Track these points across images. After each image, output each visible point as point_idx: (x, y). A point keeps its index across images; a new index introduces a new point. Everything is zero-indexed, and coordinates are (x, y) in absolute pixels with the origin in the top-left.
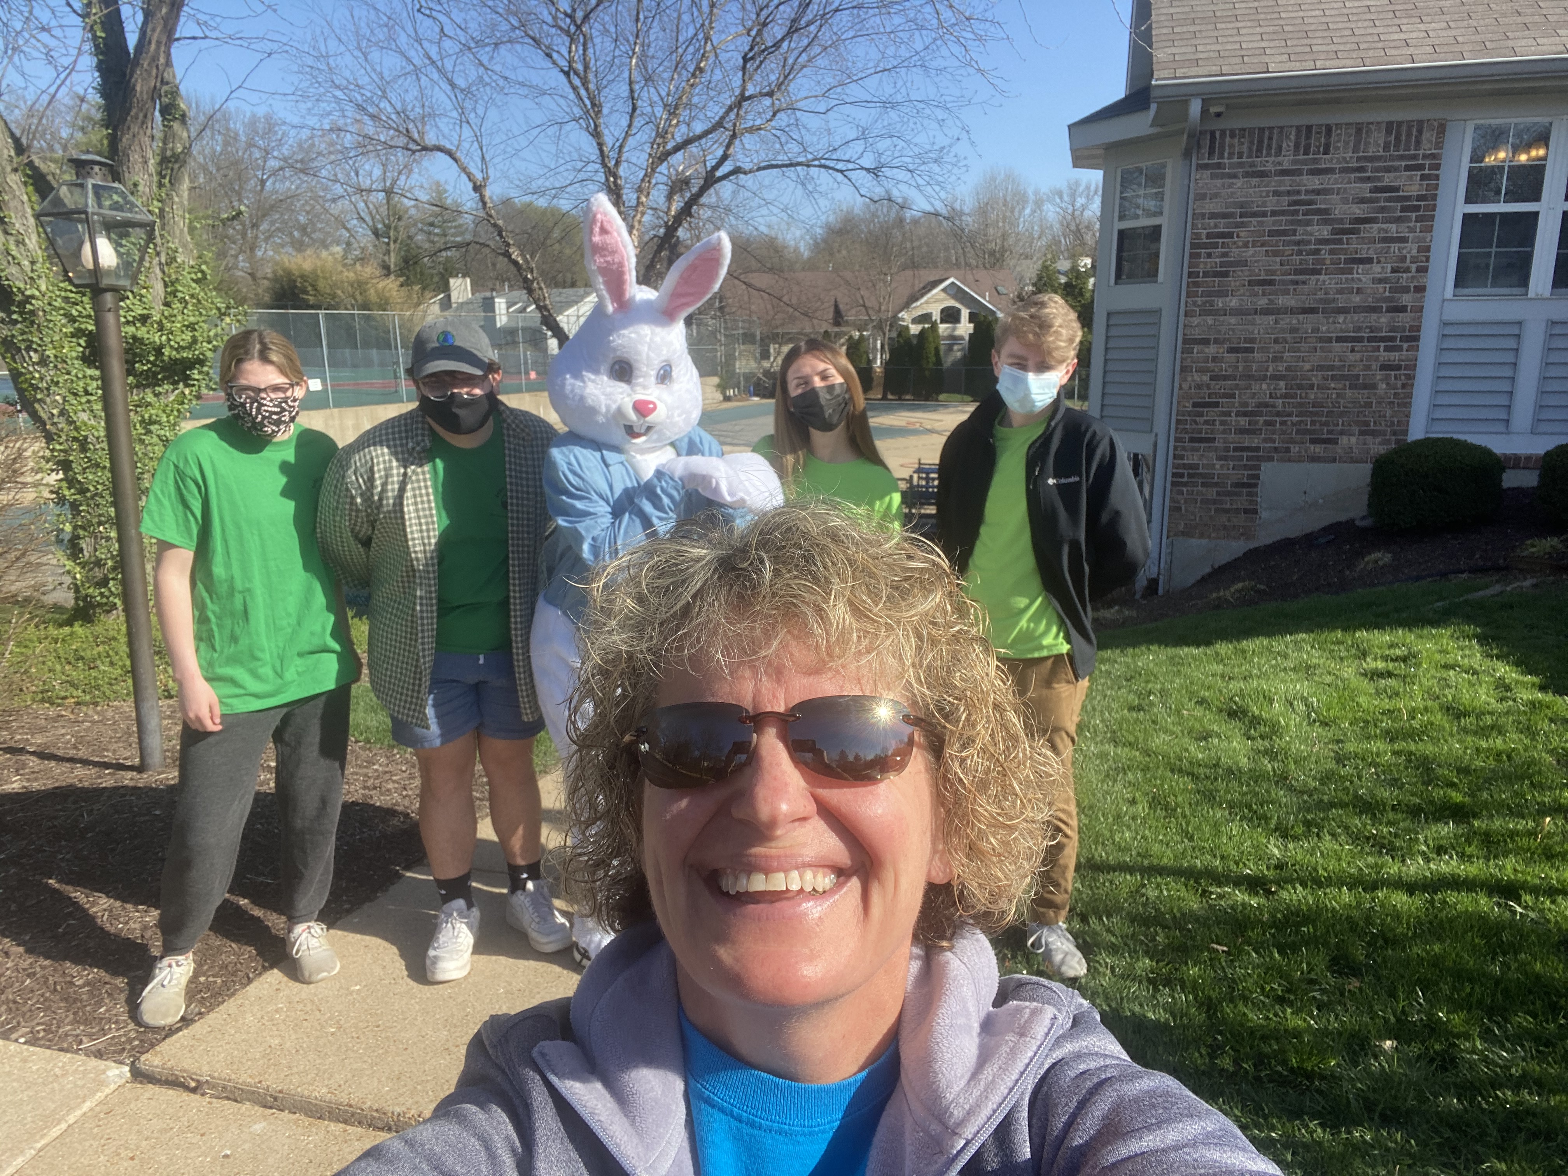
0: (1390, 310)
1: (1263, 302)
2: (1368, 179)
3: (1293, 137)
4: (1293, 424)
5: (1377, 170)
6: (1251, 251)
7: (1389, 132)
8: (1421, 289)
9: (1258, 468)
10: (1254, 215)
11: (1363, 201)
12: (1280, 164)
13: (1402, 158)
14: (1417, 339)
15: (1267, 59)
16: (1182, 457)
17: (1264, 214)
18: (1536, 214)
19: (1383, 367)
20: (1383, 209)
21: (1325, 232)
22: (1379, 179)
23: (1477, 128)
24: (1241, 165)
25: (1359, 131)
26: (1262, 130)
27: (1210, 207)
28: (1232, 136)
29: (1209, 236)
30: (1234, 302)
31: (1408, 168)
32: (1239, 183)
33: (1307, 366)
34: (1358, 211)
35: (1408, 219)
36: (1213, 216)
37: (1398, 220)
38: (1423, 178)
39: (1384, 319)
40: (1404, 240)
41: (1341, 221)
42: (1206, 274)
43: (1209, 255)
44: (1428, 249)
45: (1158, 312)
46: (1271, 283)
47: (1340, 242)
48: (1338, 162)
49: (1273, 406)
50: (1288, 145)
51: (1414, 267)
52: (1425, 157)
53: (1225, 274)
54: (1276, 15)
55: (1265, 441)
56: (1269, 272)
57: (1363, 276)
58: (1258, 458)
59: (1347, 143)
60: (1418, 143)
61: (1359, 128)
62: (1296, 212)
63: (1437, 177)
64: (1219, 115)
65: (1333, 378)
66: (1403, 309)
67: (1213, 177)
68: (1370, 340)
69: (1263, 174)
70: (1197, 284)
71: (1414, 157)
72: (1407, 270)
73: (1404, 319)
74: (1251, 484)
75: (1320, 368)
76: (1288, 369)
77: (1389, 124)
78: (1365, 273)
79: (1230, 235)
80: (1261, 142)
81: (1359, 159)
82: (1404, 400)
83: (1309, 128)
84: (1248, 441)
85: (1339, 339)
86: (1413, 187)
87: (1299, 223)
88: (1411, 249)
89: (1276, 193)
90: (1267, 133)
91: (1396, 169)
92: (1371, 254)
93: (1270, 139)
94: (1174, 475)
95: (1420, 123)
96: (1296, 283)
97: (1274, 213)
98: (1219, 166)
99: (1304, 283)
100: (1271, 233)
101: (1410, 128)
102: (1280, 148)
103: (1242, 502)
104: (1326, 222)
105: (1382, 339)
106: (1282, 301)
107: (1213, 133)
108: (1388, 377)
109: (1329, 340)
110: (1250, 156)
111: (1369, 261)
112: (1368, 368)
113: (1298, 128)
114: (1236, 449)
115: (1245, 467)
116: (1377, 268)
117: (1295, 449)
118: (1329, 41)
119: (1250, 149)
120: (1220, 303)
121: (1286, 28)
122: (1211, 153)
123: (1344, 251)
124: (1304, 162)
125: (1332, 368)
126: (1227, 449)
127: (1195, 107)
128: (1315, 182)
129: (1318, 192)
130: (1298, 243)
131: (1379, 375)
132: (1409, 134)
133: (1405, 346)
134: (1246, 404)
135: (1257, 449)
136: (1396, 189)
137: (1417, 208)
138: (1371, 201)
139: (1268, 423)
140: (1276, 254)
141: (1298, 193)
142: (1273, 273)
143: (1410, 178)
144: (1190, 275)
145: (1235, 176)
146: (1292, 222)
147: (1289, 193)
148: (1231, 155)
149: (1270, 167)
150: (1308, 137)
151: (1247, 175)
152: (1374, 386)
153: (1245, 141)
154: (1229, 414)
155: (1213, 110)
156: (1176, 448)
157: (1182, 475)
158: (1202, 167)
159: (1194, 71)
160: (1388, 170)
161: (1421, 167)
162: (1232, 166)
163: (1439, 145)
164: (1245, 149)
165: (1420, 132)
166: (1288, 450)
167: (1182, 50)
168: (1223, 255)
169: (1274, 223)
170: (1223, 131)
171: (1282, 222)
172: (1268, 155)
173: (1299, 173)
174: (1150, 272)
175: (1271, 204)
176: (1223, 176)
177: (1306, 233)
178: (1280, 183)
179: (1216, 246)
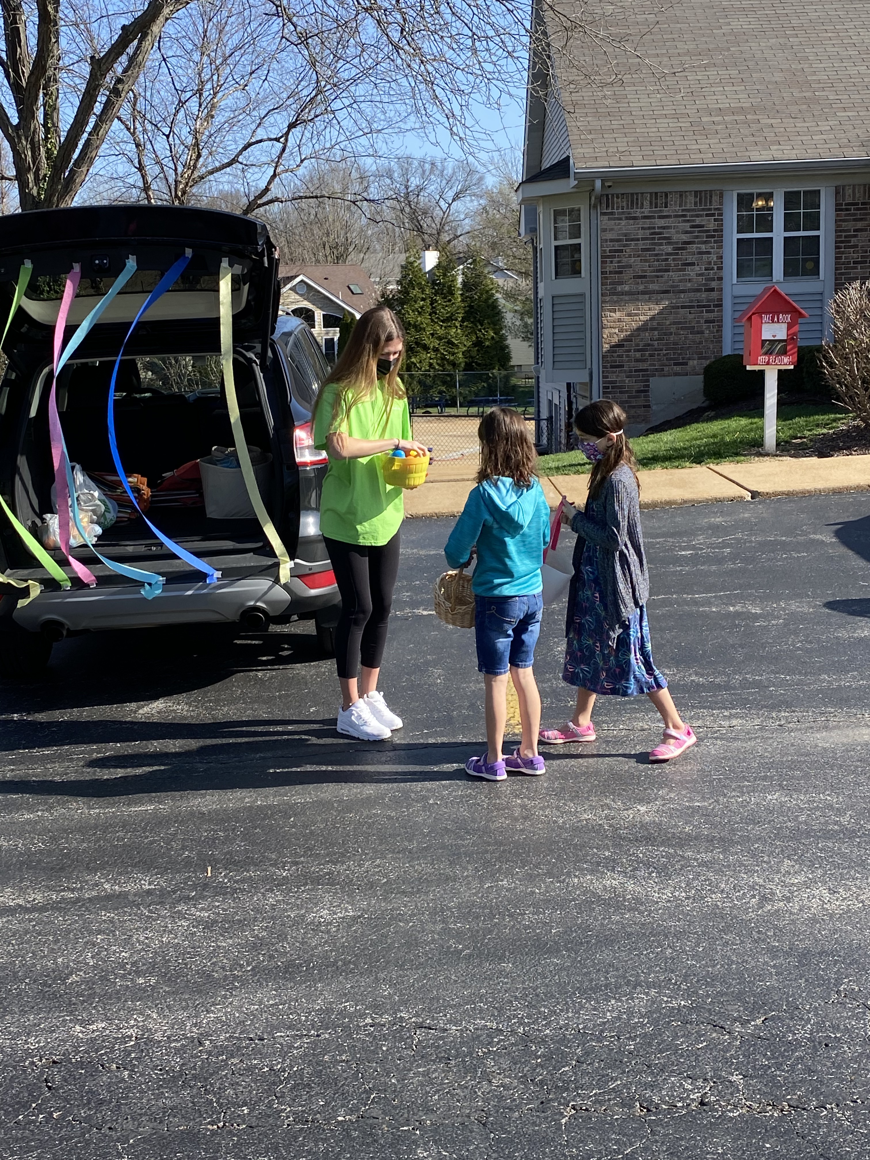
0: (707, 290)
1: (641, 288)
2: (688, 221)
3: (648, 198)
4: (664, 355)
5: (692, 216)
6: (633, 259)
7: (696, 196)
8: (721, 279)
9: (648, 381)
10: (632, 240)
11: (687, 232)
12: (643, 212)
13: (703, 210)
14: (721, 305)
15: (631, 158)
16: (607, 377)
17: (638, 240)
18: (772, 238)
19: (706, 322)
20: (697, 237)
21: (669, 249)
22: (694, 221)
23: (738, 195)
24: (623, 213)
25: (681, 196)
26: (632, 194)
27: (609, 236)
28: (618, 198)
29: (610, 251)
30: (627, 288)
31: (707, 215)
32: (623, 223)
33: (668, 322)
34: (685, 237)
35: (710, 242)
36: (612, 240)
37: (705, 242)
38: (715, 220)
39: (704, 295)
40: (709, 253)
41: (677, 243)
42: (611, 272)
43: (611, 262)
44: (721, 257)
45: (583, 295)
46: (645, 277)
47: (677, 254)
48: (673, 212)
49: (653, 345)
50: (647, 203)
51: (715, 267)
52: (715, 209)
53: (621, 272)
54: (634, 130)
55: (650, 365)
56: (643, 271)
57: (692, 272)
58: (648, 376)
59: (676, 202)
60: (711, 202)
61: (681, 194)
62: (654, 239)
63: (722, 220)
64: (610, 187)
65: (682, 328)
66: (713, 290)
67: (609, 219)
68: (698, 306)
69: (635, 218)
70: (606, 278)
71: (710, 209)
72: (712, 269)
73: (714, 295)
74: (645, 391)
75: (674, 323)
76: (658, 324)
77: (696, 192)
78: (692, 270)
79: (621, 251)
80: (632, 201)
81: (683, 210)
82: (719, 340)
83: (656, 193)
84: (641, 366)
85: (683, 307)
86: (712, 225)
87: (655, 244)
88: (714, 258)
89: (643, 228)
90: (635, 197)
91: (701, 216)
92: (694, 260)
93: (637, 199)
94: (604, 387)
95: (711, 191)
96: (658, 277)
97: (643, 239)
98: (612, 213)
99: (662, 277)
100: (643, 250)
101: (706, 194)
102: (642, 204)
103: (641, 401)
104: (669, 244)
105: (704, 306)
106: (652, 287)
107: (607, 195)
108: (709, 327)
109: (678, 307)
110: (628, 208)
111: (693, 264)
112: (698, 322)
113: (651, 193)
114: (636, 371)
115: (641, 381)
116: (697, 268)
117: (666, 369)
118: (661, 148)
119: (628, 205)
120: (619, 288)
121: (641, 139)
122: (607, 207)
123: (680, 259)
124: (655, 212)
125: (680, 323)
126: (631, 371)
127: (598, 184)
128: (662, 222)
129: (664, 228)
130: (656, 255)
131: (705, 326)
132: (706, 198)
133: (716, 309)
134: (638, 345)
135: (646, 370)
136: (702, 226)
137: (713, 237)
138: (690, 232)
139: (651, 355)
140: (646, 261)
141: (654, 228)
142: (645, 271)
143: (709, 220)
144: (602, 273)
145: (621, 219)
146: (652, 244)
147: (649, 228)
148: (618, 208)
149: (638, 214)
150: (656, 199)
151: (627, 218)
152: (702, 332)
153: (625, 200)
154: (630, 351)
155: (607, 184)
156: (603, 372)
157: (608, 388)
158: (603, 214)
159: (595, 164)
160: (697, 216)
161: (713, 215)
162: (619, 213)
163: (721, 204)
164: (625, 204)
165: (711, 197)
166: (663, 370)
167: (587, 150)
168: (619, 262)
169: (644, 244)
170: (613, 195)
171: (647, 244)
172: (637, 208)
173: (653, 217)
174: (576, 271)
175: (641, 234)
176: (615, 219)
177: (660, 250)
178: (644, 223)
179: (614, 257)
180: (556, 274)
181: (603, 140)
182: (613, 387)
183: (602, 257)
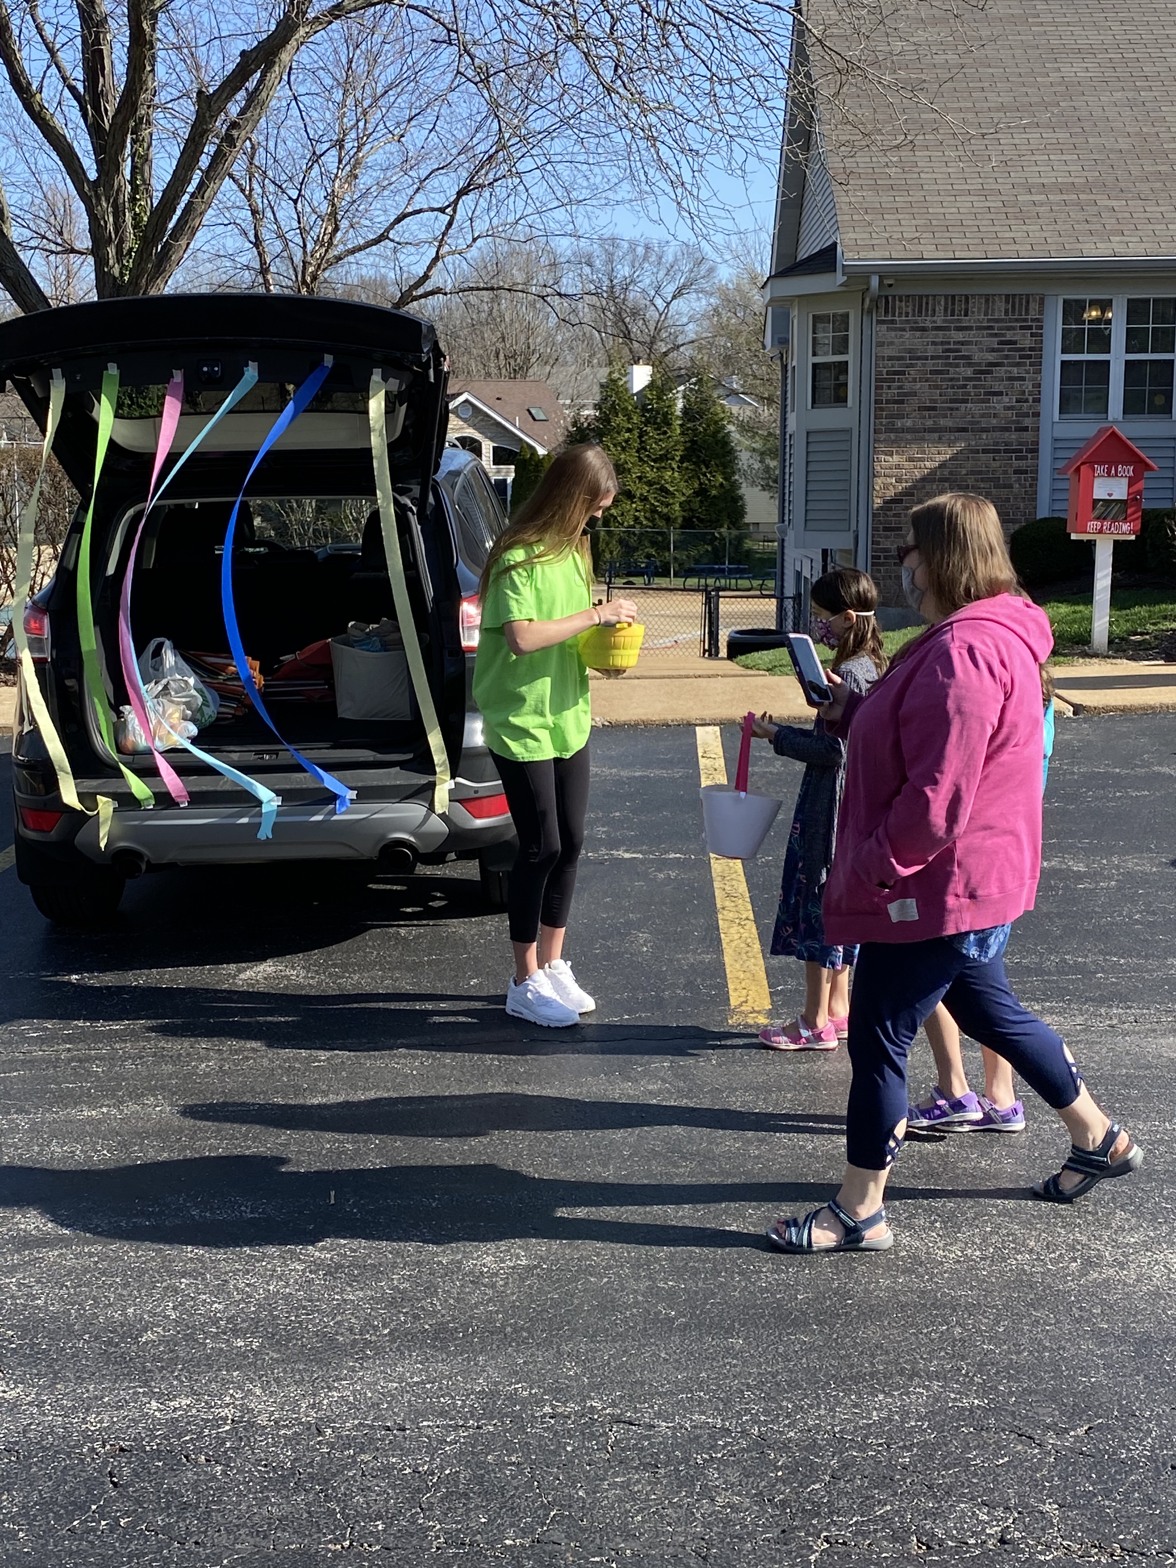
0: (1018, 429)
1: (929, 423)
2: (996, 335)
3: (943, 303)
5: (1000, 329)
6: (918, 385)
7: (1007, 302)
8: (1037, 415)
10: (919, 358)
11: (993, 350)
12: (935, 322)
13: (1017, 320)
14: (1036, 451)
15: (921, 248)
16: (878, 543)
17: (926, 358)
18: (1109, 362)
19: (1015, 472)
20: (1007, 357)
21: (969, 372)
22: (1003, 335)
23: (1065, 301)
24: (908, 322)
25: (987, 301)
26: (921, 297)
27: (887, 352)
28: (901, 301)
29: (888, 373)
30: (909, 423)
31: (1022, 328)
32: (907, 334)
33: (964, 472)
34: (991, 357)
35: (1025, 364)
36: (890, 358)
37: (1018, 365)
38: (1032, 335)
39: (1014, 436)
40: (1023, 379)
41: (979, 364)
42: (888, 402)
43: (889, 388)
44: (1039, 386)
45: (849, 431)
46: (934, 409)
47: (979, 379)
48: (975, 322)
50: (940, 309)
51: (1031, 398)
52: (1033, 320)
53: (902, 402)
54: (925, 210)
56: (931, 401)
57: (998, 405)
59: (979, 309)
60: (1027, 310)
61: (987, 298)
62: (948, 357)
63: (1041, 335)
64: (890, 285)
65: (982, 480)
66: (1026, 429)
67: (889, 329)
68: (1006, 451)
69: (924, 329)
70: (882, 409)
71: (1026, 320)
72: (1027, 401)
73: (1028, 436)
75: (973, 473)
76: (951, 473)
77: (1007, 296)
78: (999, 402)
79: (903, 373)
80: (920, 306)
81: (989, 320)
82: (1033, 497)
83: (953, 297)
85: (985, 451)
86: (1027, 341)
87: (950, 365)
88: (1028, 386)
89: (934, 343)
90: (924, 300)
91: (1014, 328)
92: (1001, 389)
93: (927, 303)
94: (873, 557)
95: (1028, 296)
96: (952, 409)
97: (933, 358)
98: (893, 322)
99: (957, 409)
100: (932, 372)
101: (1021, 299)
102: (934, 310)
104: (970, 365)
105: (1014, 451)
106: (942, 422)
107: (887, 298)
108: (1019, 479)
109: (977, 452)
110: (914, 315)
111: (1000, 394)
112: (1005, 472)
113: (946, 297)
116: (1006, 399)
118: (962, 235)
119: (914, 310)
120: (899, 424)
121: (934, 222)
122: (887, 312)
123: (984, 387)
124: (951, 321)
125: (980, 473)
127: (875, 281)
128: (959, 336)
129: (962, 343)
130: (951, 380)
131: (1014, 477)
132: (1021, 304)
133: (1029, 455)
136: (1015, 343)
137: (1030, 357)
138: (998, 350)
140: (937, 387)
141: (949, 343)
142: (935, 401)
143: (1024, 335)
144: (876, 402)
145: (904, 330)
146: (946, 365)
147: (942, 343)
148: (900, 314)
149: (928, 324)
150: (953, 304)
151: (913, 329)
152: (1011, 486)
153: (910, 304)
155: (887, 282)
156: (873, 536)
157: (879, 557)
158: (879, 322)
159: (872, 255)
160: (1009, 329)
161: (1030, 328)
162: (902, 322)
163: (1041, 312)
164: (910, 310)
165: (1028, 302)
167: (861, 236)
168: (900, 388)
169: (934, 365)
170: (894, 297)
171: (939, 365)
172: (927, 315)
173: (947, 329)
174: (840, 399)
175: (931, 351)
176: (895, 329)
177: (956, 373)
178: (936, 336)
179: (893, 381)
180: (814, 402)
181: (884, 223)
182: (886, 558)
183: (877, 380)
